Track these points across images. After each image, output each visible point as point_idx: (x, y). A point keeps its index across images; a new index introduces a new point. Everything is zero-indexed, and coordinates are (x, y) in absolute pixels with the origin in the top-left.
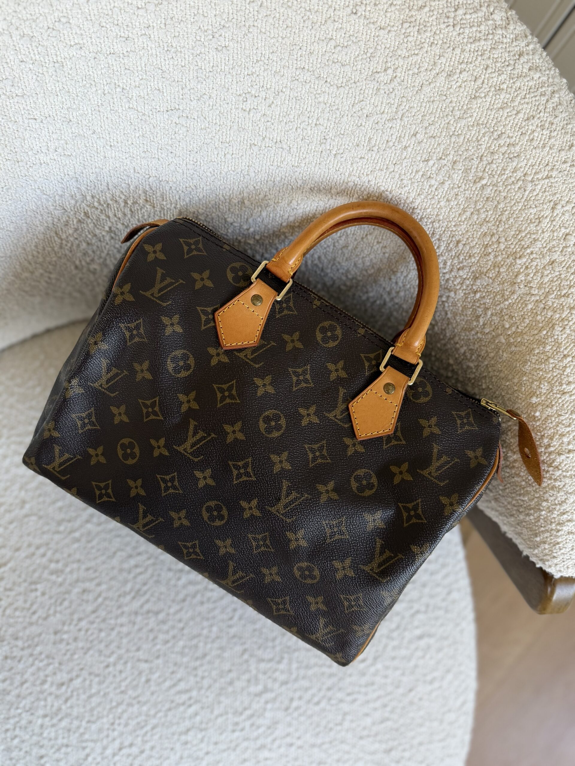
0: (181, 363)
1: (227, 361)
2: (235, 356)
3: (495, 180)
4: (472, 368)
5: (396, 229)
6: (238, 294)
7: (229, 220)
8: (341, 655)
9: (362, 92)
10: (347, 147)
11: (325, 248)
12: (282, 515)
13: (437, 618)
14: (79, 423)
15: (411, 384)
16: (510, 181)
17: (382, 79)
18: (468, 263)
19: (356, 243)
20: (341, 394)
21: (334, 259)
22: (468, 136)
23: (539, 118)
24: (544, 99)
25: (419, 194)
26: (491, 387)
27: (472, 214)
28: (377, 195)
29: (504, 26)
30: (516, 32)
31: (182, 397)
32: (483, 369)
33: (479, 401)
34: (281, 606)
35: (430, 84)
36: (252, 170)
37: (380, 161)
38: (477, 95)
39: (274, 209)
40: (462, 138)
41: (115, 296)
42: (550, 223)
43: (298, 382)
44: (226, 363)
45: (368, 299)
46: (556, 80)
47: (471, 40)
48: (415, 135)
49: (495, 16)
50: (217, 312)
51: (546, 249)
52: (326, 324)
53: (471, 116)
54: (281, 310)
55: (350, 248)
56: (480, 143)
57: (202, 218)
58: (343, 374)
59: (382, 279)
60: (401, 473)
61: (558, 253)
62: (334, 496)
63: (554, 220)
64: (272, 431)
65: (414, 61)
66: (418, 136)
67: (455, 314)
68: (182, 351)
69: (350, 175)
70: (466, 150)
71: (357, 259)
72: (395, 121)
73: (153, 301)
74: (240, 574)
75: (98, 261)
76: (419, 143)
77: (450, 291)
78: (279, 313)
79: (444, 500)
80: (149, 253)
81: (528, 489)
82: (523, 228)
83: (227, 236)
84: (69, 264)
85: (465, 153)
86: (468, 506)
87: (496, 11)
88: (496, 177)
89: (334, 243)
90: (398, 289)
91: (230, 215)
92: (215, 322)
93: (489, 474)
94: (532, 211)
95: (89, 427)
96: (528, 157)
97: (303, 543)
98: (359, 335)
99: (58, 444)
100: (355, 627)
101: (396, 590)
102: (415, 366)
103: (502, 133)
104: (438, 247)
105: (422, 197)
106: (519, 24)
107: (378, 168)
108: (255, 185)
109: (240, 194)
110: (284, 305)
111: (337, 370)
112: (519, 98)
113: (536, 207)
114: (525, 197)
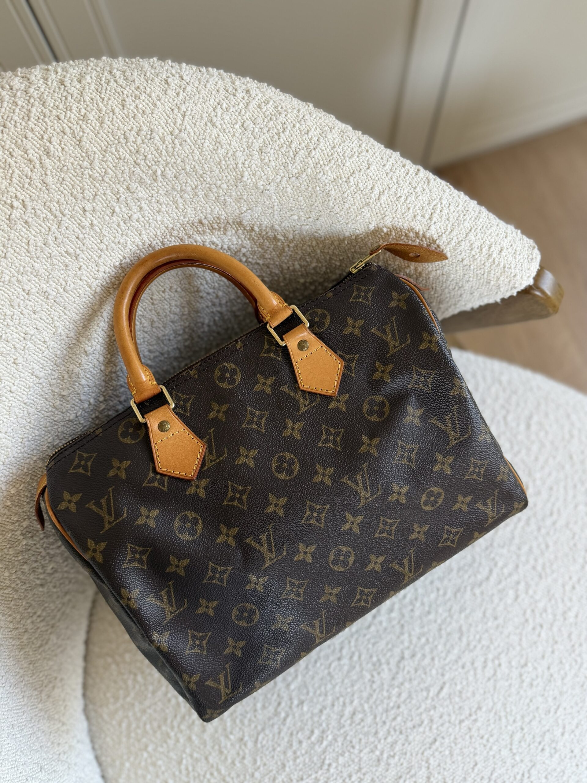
0: (188, 525)
1: (207, 480)
2: (206, 471)
3: (162, 162)
4: (317, 266)
5: (161, 270)
6: (150, 441)
7: (71, 418)
8: (516, 503)
9: (20, 237)
10: (62, 276)
11: (144, 342)
12: (372, 495)
13: (518, 405)
14: (196, 650)
15: (308, 325)
16: (170, 149)
17: (18, 214)
18: (224, 223)
19: (153, 312)
20: (287, 391)
21: (158, 338)
22: (111, 165)
23: (127, 96)
24: (112, 83)
25: (140, 235)
26: (341, 258)
27: (181, 197)
28: (120, 271)
29: (28, 84)
30: (39, 76)
31: (220, 540)
32: (323, 257)
33: (350, 273)
34: (451, 537)
35: (46, 174)
36: (37, 373)
37: (91, 253)
38: (78, 138)
39: (84, 370)
40: (110, 171)
41: (93, 558)
42: (225, 134)
43: (259, 424)
44: (209, 483)
45: (209, 326)
46: (100, 65)
47: (26, 118)
48: (85, 211)
49: (16, 87)
50: (157, 469)
51: (246, 150)
52: (217, 373)
53: (95, 153)
54: (184, 408)
55: (155, 319)
56: (123, 158)
57: (57, 442)
58: (271, 380)
59: (198, 304)
60: (383, 372)
61: (255, 141)
62: (376, 441)
63: (224, 130)
64: (292, 470)
65: (18, 178)
66: (87, 208)
67: (262, 257)
68: (177, 519)
69: (90, 287)
70: (123, 173)
71: (169, 318)
72: (62, 222)
73: (116, 525)
74: (406, 561)
75: (47, 562)
76: (94, 211)
77: (240, 251)
78: (186, 412)
79: (423, 346)
80: (68, 508)
81: (445, 270)
82: (218, 160)
83: (85, 426)
84: (35, 591)
85: (125, 175)
86: (437, 328)
87: (12, 84)
88: (160, 159)
89: (144, 331)
90: (214, 295)
91: (68, 414)
92: (165, 475)
93: (419, 297)
94: (206, 145)
95: (204, 643)
96: (157, 123)
97: (405, 489)
98: (242, 349)
99: (207, 680)
100: (499, 479)
101: (482, 426)
102: (294, 313)
103: (124, 135)
104: (196, 242)
105: (144, 232)
106: (33, 70)
107: (97, 259)
108: (53, 377)
109: (54, 395)
110: (181, 403)
111: (264, 384)
112: (100, 104)
113: (205, 139)
114: (191, 144)
